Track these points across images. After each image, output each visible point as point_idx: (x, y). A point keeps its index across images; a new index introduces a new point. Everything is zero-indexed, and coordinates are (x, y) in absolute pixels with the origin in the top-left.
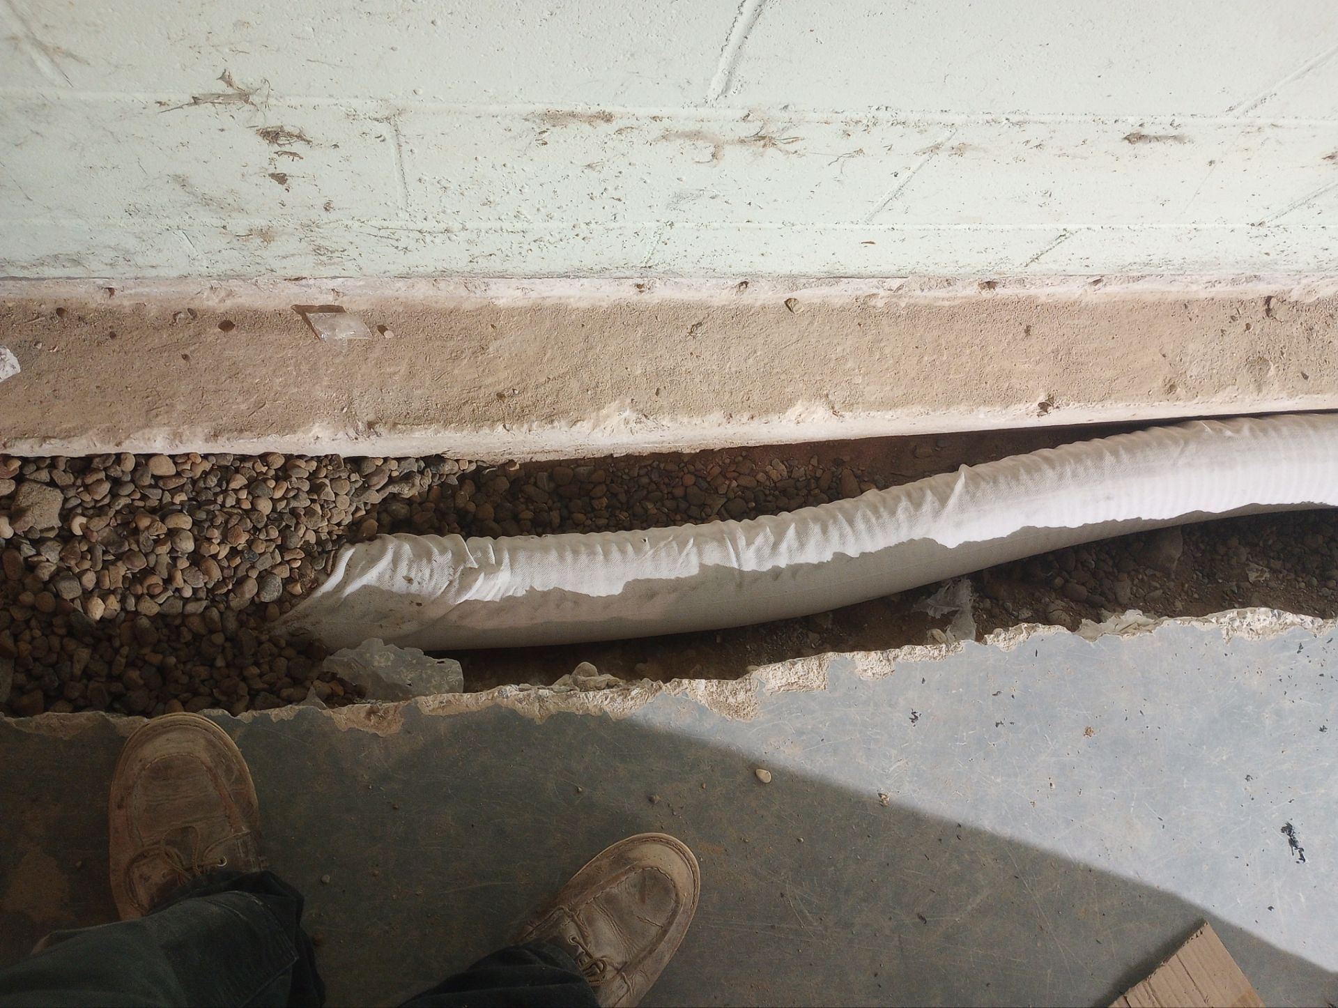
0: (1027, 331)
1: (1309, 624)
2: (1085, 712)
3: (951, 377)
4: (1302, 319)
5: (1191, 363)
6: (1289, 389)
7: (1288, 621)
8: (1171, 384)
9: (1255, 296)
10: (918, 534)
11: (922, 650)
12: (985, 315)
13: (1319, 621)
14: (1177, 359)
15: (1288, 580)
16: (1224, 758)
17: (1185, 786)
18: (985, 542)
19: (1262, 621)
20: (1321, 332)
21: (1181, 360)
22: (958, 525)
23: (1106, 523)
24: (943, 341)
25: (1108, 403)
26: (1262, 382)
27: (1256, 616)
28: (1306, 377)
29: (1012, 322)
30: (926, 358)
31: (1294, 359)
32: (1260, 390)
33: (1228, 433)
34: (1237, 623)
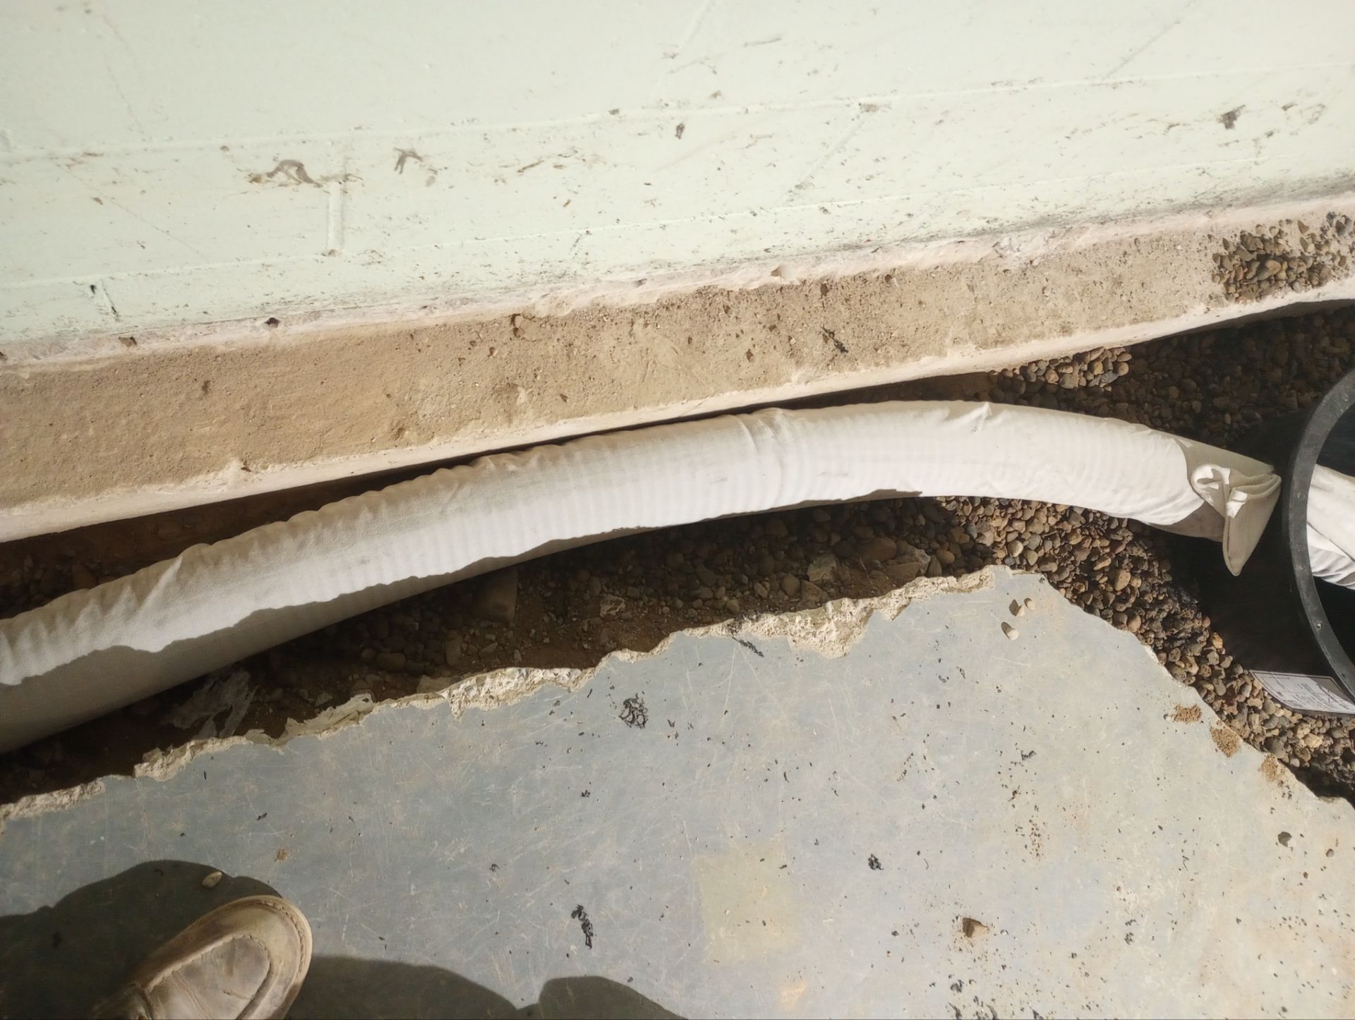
0: (205, 387)
1: (563, 679)
2: (276, 833)
3: (101, 454)
4: (558, 336)
5: (423, 400)
6: (546, 415)
7: (537, 680)
8: (399, 427)
9: (497, 316)
10: (104, 642)
11: (46, 799)
12: (147, 375)
13: (578, 672)
14: (406, 397)
15: (649, 607)
16: (462, 850)
17: (413, 893)
18: (202, 638)
19: (504, 684)
20: (583, 347)
21: (410, 399)
22: (160, 623)
23: (369, 590)
24: (88, 414)
25: (319, 461)
26: (512, 411)
27: (497, 681)
28: (564, 398)
29: (184, 379)
30: (64, 437)
31: (550, 381)
32: (510, 421)
33: (512, 467)
34: (473, 692)
